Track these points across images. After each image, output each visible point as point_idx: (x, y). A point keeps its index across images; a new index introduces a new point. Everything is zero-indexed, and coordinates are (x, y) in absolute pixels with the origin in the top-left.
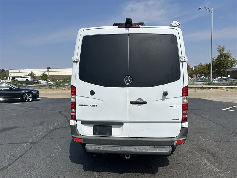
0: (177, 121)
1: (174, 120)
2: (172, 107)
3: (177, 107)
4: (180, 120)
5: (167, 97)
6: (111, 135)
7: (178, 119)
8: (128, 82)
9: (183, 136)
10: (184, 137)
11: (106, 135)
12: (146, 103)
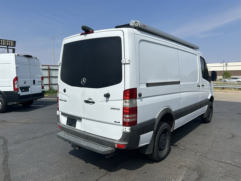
0: (118, 123)
1: (115, 122)
2: (114, 109)
3: (117, 109)
4: (121, 123)
5: (110, 98)
6: (75, 127)
7: (119, 122)
8: (83, 83)
9: (124, 140)
10: (125, 142)
11: (72, 126)
12: (94, 103)
